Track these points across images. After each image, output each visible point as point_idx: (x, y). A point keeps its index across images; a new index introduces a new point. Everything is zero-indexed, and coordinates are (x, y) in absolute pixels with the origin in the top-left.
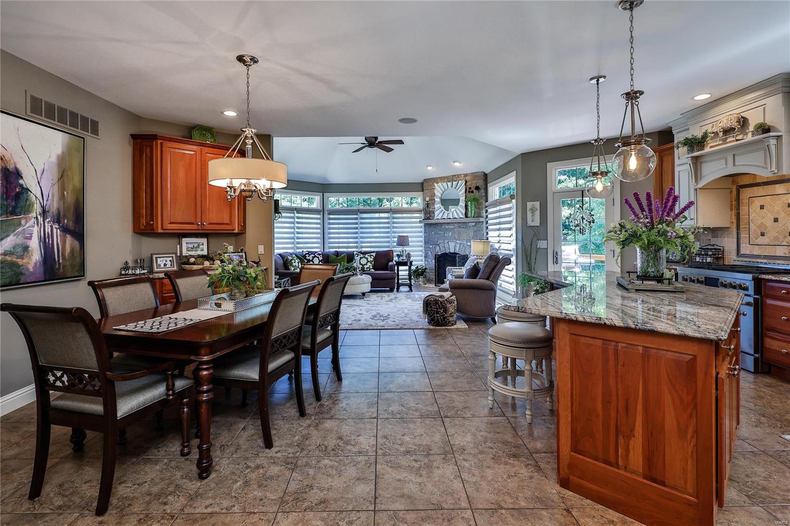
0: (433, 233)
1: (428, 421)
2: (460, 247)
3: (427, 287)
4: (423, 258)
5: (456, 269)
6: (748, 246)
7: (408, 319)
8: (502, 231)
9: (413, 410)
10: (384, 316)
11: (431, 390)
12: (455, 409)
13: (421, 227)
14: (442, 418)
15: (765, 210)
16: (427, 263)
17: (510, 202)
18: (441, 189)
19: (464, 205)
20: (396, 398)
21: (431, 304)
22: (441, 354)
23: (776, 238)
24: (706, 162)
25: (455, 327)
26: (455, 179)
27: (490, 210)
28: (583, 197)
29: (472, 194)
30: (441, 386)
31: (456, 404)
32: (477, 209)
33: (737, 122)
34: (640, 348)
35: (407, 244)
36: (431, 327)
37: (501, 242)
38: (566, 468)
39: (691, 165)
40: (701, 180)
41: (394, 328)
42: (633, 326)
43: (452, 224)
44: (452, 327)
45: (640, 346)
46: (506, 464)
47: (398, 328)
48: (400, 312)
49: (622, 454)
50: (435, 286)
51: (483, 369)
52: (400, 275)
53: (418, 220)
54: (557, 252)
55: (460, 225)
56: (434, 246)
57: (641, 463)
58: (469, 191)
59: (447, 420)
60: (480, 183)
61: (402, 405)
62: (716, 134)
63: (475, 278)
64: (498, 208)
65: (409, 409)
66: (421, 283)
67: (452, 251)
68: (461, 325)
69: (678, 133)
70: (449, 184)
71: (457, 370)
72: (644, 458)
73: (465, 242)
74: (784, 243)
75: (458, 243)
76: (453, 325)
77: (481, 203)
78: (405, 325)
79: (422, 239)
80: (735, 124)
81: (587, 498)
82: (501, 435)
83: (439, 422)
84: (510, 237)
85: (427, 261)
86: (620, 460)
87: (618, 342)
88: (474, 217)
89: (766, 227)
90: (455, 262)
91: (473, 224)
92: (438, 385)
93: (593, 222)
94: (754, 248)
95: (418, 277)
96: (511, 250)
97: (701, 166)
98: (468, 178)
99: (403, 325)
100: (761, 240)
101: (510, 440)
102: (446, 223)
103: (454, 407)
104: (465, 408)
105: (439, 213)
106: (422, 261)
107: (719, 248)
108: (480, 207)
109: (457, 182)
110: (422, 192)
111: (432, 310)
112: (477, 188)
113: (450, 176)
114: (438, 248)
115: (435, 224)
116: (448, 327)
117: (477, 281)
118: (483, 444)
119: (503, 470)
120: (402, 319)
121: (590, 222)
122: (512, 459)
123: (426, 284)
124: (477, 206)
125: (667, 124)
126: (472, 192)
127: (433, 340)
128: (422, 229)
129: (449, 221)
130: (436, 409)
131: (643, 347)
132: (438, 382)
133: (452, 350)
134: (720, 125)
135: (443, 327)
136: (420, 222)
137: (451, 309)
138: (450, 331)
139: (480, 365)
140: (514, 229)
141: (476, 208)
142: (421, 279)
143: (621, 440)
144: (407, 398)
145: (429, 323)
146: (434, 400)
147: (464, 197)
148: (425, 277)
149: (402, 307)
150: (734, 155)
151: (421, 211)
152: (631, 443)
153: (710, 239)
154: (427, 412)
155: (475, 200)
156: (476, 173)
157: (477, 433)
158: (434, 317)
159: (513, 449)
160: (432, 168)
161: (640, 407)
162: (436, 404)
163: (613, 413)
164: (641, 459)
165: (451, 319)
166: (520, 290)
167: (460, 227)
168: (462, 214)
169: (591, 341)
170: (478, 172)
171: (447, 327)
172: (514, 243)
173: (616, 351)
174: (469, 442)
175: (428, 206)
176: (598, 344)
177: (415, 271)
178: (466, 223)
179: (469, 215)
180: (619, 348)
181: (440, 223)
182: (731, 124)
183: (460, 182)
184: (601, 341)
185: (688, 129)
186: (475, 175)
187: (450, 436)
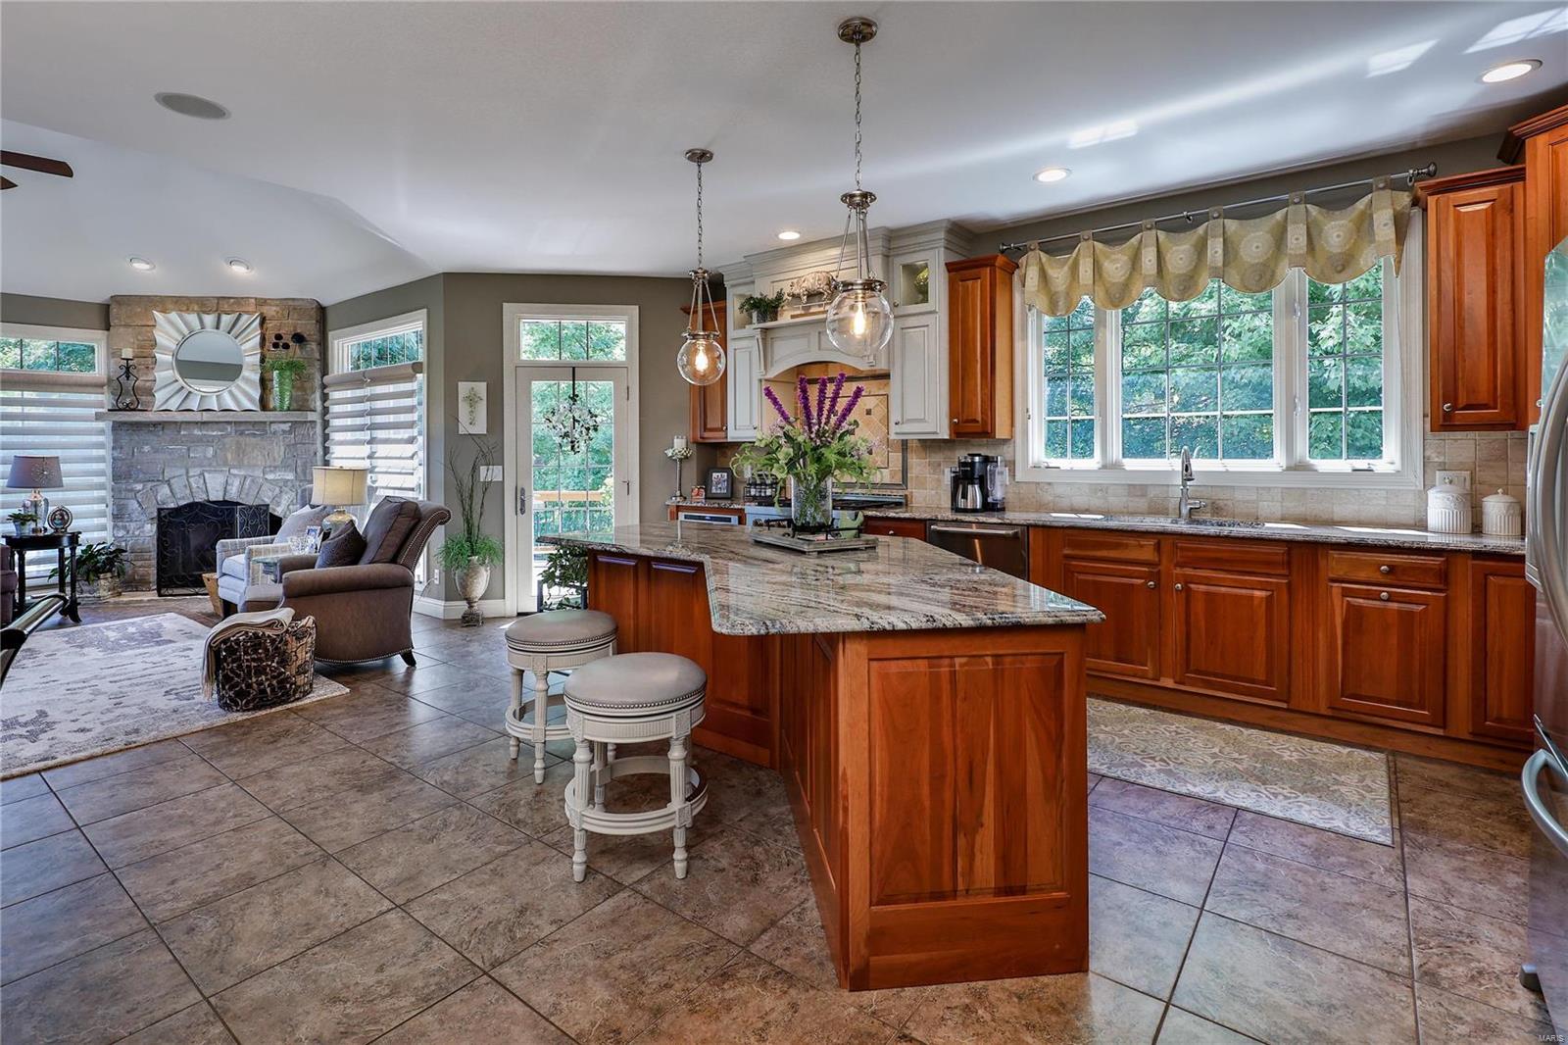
0: (146, 448)
1: (457, 1006)
2: (242, 485)
3: (130, 602)
4: (107, 521)
5: (259, 543)
7: (135, 711)
8: (379, 446)
9: (384, 997)
10: (22, 720)
11: (387, 905)
12: (501, 928)
13: (101, 432)
14: (485, 973)
16: (121, 533)
17: (411, 378)
18: (179, 331)
19: (257, 377)
20: (295, 986)
21: (237, 650)
22: (331, 784)
24: (782, 338)
25: (313, 698)
26: (226, 307)
27: (335, 395)
28: (574, 380)
29: (284, 352)
30: (410, 879)
31: (491, 913)
32: (298, 389)
33: (827, 284)
34: (989, 660)
35: (54, 483)
36: (238, 717)
37: (376, 470)
38: (862, 945)
39: (760, 340)
40: (772, 365)
41: (98, 751)
42: (989, 622)
43: (216, 426)
44: (306, 701)
45: (987, 655)
46: (729, 1009)
47: (116, 748)
48: (86, 694)
49: (963, 868)
50: (160, 595)
51: (478, 790)
52: (27, 575)
53: (93, 411)
54: (523, 489)
55: (242, 428)
56: (150, 485)
57: (992, 871)
58: (273, 342)
59: (505, 972)
60: (308, 327)
61: (335, 1000)
62: (795, 296)
63: (355, 562)
64: (367, 391)
65: (367, 998)
66: (102, 593)
67: (216, 495)
68: (328, 690)
69: (733, 286)
70: (209, 319)
71: (416, 816)
72: (997, 858)
73: (258, 473)
75: (235, 475)
76: (306, 694)
77: (310, 378)
78: (137, 731)
79: (106, 467)
80: (823, 287)
81: (903, 986)
82: (656, 939)
83: (492, 993)
84: (412, 457)
85: (125, 528)
86: (960, 879)
87: (952, 657)
88: (289, 410)
90: (232, 524)
91: (286, 427)
92: (398, 883)
93: (596, 430)
95: (92, 577)
96: (413, 490)
97: (772, 345)
98: (270, 311)
99: (127, 733)
101: (684, 941)
102: (197, 423)
103: (493, 926)
104: (521, 912)
105: (167, 393)
106: (106, 529)
108: (306, 385)
109: (234, 316)
110: (106, 332)
111: (240, 667)
112: (299, 338)
113: (207, 298)
114: (165, 490)
115: (155, 424)
116: (294, 705)
117: (363, 569)
118: (643, 988)
119: (734, 1027)
120: (110, 716)
121: (588, 429)
122: (726, 986)
123: (120, 594)
124: (298, 384)
125: (717, 268)
126: (286, 346)
127: (274, 754)
128: (106, 439)
129: (206, 417)
130: (450, 956)
131: (992, 656)
132: (392, 872)
133: (358, 766)
134: (804, 285)
135: (279, 708)
136: (99, 417)
137: (302, 653)
138: (306, 714)
139: (462, 779)
140: (421, 440)
141: (293, 387)
142: (102, 582)
143: (962, 841)
144: (332, 966)
145: (226, 705)
146: (422, 933)
147: (259, 356)
148: (121, 573)
149: (83, 676)
150: (820, 333)
151: (101, 386)
152: (978, 838)
154: (432, 980)
155: (292, 366)
156: (293, 299)
157: (606, 965)
158: (249, 686)
159: (707, 959)
160: (147, 267)
161: (991, 768)
162: (436, 942)
163: (948, 795)
164: (992, 861)
165: (301, 680)
166: (436, 576)
167: (242, 434)
168: (251, 399)
169: (908, 666)
170: (303, 300)
171: (290, 706)
172: (421, 472)
173: (953, 673)
174: (609, 1003)
175: (128, 374)
176: (922, 669)
177: (81, 562)
178: (265, 423)
179: (274, 402)
180: (957, 668)
181: (176, 423)
182: (818, 286)
183: (245, 317)
184: (926, 662)
185: (753, 282)
186: (290, 306)
187: (552, 1015)
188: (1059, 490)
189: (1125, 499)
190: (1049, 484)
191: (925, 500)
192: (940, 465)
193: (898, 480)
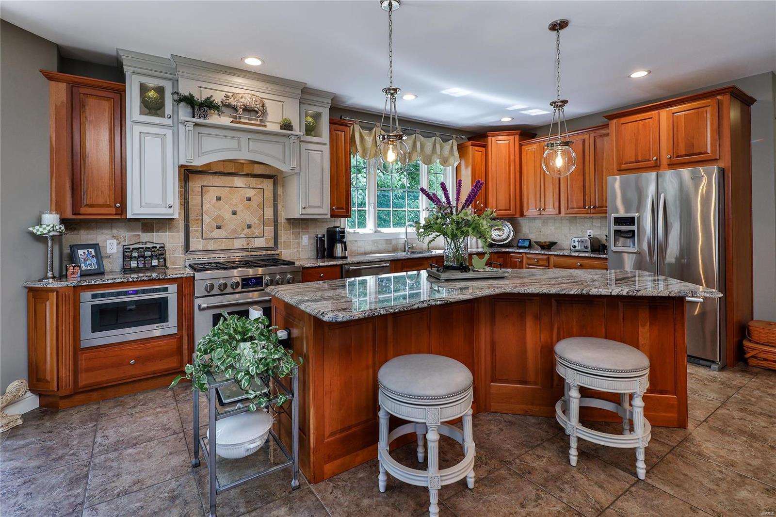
6: (200, 241)
15: (221, 201)
23: (234, 231)
24: (208, 135)
39: (192, 133)
69: (136, 73)
74: (242, 236)
80: (259, 107)
89: (223, 219)
94: (208, 242)
97: (199, 139)
100: (216, 233)
107: (155, 245)
125: (117, 49)
134: (241, 101)
150: (248, 139)
153: (139, 235)
182: (255, 106)
188: (359, 244)
189: (384, 246)
190: (356, 241)
191: (290, 256)
192: (299, 234)
193: (271, 244)
